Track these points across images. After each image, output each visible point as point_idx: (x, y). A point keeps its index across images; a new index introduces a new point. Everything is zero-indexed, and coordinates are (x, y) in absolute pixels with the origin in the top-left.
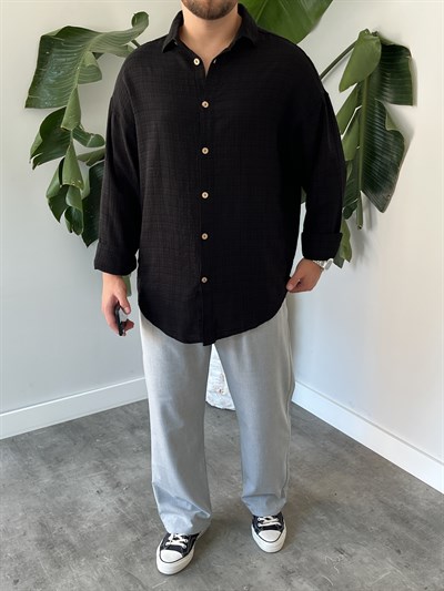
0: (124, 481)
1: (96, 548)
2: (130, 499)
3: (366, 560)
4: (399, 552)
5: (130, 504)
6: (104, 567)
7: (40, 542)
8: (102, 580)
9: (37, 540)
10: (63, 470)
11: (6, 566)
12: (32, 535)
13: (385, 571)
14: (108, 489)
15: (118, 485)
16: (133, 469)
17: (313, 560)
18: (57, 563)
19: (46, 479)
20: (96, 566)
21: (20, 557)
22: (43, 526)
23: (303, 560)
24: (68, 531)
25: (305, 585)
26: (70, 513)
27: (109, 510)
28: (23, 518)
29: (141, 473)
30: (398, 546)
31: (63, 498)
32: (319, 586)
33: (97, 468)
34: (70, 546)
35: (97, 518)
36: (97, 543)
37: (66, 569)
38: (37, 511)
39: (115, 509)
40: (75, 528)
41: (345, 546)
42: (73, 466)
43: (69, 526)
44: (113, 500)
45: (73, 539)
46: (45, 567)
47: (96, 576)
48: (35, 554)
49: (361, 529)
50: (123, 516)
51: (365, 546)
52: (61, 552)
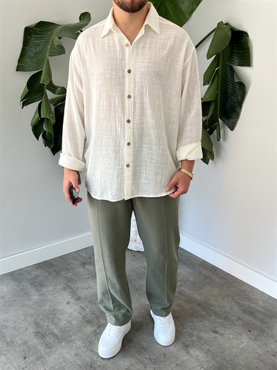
0: (82, 296)
1: (71, 336)
2: (87, 307)
3: (231, 336)
4: (250, 331)
5: (88, 310)
6: (77, 347)
7: (37, 334)
8: (76, 355)
9: (34, 333)
10: (44, 290)
11: (18, 349)
12: (31, 330)
13: (243, 343)
14: (73, 301)
15: (79, 298)
16: (87, 289)
17: (200, 338)
18: (48, 346)
19: (35, 296)
20: (72, 347)
21: (25, 343)
22: (37, 324)
23: (194, 338)
24: (52, 327)
25: (197, 353)
26: (53, 315)
27: (75, 314)
28: (24, 320)
29: (92, 291)
30: (249, 328)
31: (47, 307)
32: (206, 353)
33: (65, 289)
34: (55, 335)
35: (69, 319)
36: (71, 333)
37: (54, 349)
38: (32, 315)
39: (80, 313)
40: (56, 325)
41: (218, 329)
42: (50, 288)
43: (53, 324)
44: (77, 307)
45: (56, 331)
46: (42, 348)
47: (72, 353)
48: (35, 341)
49: (226, 319)
50: (84, 317)
51: (230, 328)
52: (50, 339)
